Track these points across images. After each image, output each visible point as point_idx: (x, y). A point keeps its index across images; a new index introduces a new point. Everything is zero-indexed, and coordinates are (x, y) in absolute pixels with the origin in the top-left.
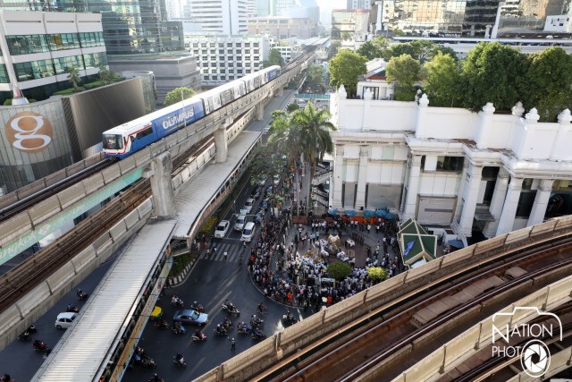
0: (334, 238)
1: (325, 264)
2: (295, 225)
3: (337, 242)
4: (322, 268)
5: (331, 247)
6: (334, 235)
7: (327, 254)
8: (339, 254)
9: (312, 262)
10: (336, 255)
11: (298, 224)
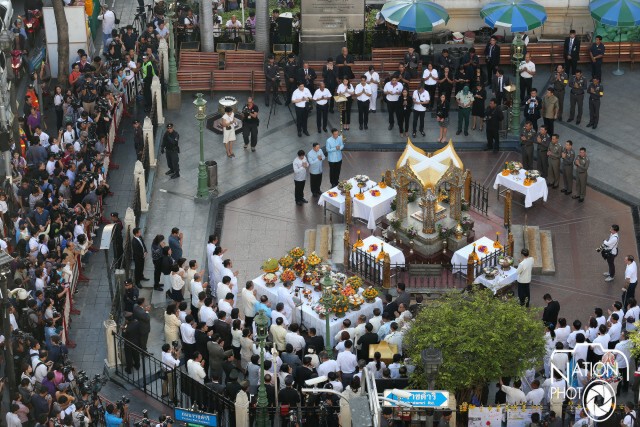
0: (430, 165)
1: (389, 314)
2: (201, 104)
3: (447, 187)
4: (371, 337)
5: (414, 218)
6: (430, 149)
7: (396, 256)
8: (462, 255)
9: (310, 309)
10: (444, 258)
11: (213, 94)
